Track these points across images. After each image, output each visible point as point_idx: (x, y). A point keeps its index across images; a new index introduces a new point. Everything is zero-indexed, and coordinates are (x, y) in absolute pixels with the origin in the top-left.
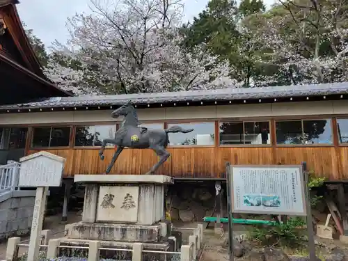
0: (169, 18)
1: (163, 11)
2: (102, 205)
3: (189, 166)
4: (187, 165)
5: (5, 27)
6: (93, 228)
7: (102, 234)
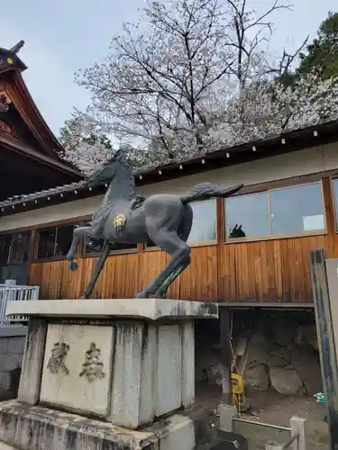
0: (248, 51)
1: (236, 42)
2: (49, 366)
3: (271, 279)
4: (266, 276)
5: (9, 101)
6: (22, 419)
7: (35, 438)
